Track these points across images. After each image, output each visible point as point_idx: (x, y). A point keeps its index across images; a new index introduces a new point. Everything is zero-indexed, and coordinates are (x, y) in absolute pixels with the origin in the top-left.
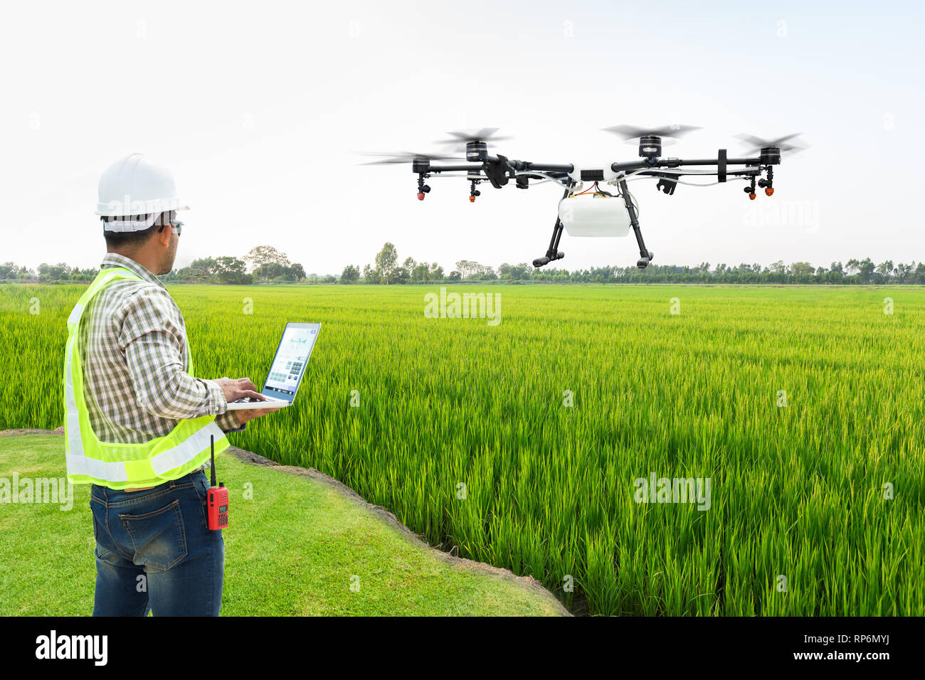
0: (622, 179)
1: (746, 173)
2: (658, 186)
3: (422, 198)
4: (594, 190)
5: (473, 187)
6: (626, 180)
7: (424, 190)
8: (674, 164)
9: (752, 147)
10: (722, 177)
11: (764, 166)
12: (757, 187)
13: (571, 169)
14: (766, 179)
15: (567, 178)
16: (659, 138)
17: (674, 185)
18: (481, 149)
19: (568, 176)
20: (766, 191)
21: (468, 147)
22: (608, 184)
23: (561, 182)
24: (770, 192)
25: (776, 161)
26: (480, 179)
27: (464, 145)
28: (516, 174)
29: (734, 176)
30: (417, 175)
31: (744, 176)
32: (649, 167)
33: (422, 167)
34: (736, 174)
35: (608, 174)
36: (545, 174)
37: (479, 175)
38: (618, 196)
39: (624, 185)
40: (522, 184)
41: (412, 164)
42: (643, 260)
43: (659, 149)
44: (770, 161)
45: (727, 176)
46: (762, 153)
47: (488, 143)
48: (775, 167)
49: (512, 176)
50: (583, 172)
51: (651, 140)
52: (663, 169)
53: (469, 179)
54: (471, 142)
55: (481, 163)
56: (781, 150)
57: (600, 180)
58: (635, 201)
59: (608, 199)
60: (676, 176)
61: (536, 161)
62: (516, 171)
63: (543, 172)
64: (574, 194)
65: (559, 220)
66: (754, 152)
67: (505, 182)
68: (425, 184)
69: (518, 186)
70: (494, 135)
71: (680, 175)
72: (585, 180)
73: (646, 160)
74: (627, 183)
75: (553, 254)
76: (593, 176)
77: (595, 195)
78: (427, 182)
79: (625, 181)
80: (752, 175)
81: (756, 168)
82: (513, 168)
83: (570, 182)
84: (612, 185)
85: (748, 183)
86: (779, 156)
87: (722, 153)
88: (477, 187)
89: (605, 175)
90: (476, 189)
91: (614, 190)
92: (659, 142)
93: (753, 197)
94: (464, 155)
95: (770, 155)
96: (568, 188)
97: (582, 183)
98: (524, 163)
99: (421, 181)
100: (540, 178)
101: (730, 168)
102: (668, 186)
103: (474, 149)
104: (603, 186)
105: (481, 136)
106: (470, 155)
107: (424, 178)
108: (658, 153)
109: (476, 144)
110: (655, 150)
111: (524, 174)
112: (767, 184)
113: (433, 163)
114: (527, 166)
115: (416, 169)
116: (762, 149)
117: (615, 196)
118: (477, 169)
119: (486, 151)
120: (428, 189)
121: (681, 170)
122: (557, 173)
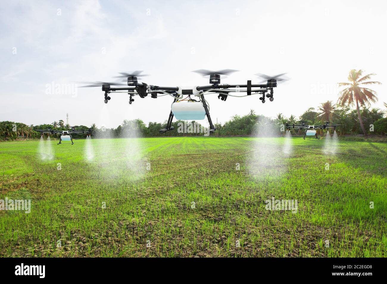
0: (202, 94)
2: (219, 97)
3: (106, 102)
4: (188, 99)
5: (131, 97)
6: (204, 94)
7: (107, 98)
8: (226, 87)
9: (263, 79)
10: (249, 93)
11: (269, 88)
12: (266, 97)
13: (177, 89)
14: (270, 94)
15: (175, 93)
16: (219, 75)
17: (226, 97)
18: (135, 80)
19: (176, 92)
20: (270, 99)
21: (128, 79)
22: (195, 96)
23: (173, 95)
24: (272, 100)
25: (275, 85)
26: (134, 94)
27: (127, 78)
28: (151, 92)
29: (255, 93)
30: (104, 92)
31: (260, 92)
32: (214, 88)
33: (107, 88)
34: (256, 91)
36: (165, 91)
37: (134, 92)
38: (199, 101)
39: (202, 97)
40: (154, 96)
41: (102, 87)
42: (212, 130)
43: (219, 80)
44: (272, 86)
45: (252, 92)
46: (268, 82)
47: (138, 78)
48: (274, 88)
49: (149, 92)
50: (183, 91)
51: (215, 76)
52: (221, 89)
53: (129, 94)
54: (130, 77)
55: (135, 87)
56: (277, 81)
57: (191, 94)
58: (208, 103)
59: (194, 103)
61: (160, 86)
63: (164, 90)
64: (179, 100)
65: (171, 112)
66: (265, 81)
67: (146, 95)
68: (108, 96)
69: (152, 97)
70: (141, 74)
71: (229, 92)
72: (184, 94)
73: (213, 85)
74: (204, 96)
75: (169, 128)
76: (188, 92)
77: (188, 101)
78: (109, 95)
80: (263, 92)
81: (265, 89)
82: (150, 89)
83: (177, 95)
84: (197, 96)
85: (261, 96)
86: (276, 83)
87: (249, 82)
88: (133, 97)
89: (194, 92)
90: (132, 98)
91: (198, 99)
92: (219, 77)
93: (263, 102)
94: (126, 83)
95: (272, 83)
96: (176, 98)
97: (182, 96)
98: (155, 86)
99: (106, 95)
100: (163, 93)
101: (253, 89)
102: (224, 97)
103: (131, 80)
105: (135, 74)
106: (129, 83)
107: (107, 93)
108: (219, 82)
109: (132, 78)
110: (217, 81)
111: (156, 91)
112: (271, 96)
113: (112, 87)
114: (156, 88)
115: (104, 89)
116: (268, 80)
117: (198, 101)
118: (133, 89)
119: (137, 81)
120: (109, 98)
121: (229, 90)
122: (171, 91)
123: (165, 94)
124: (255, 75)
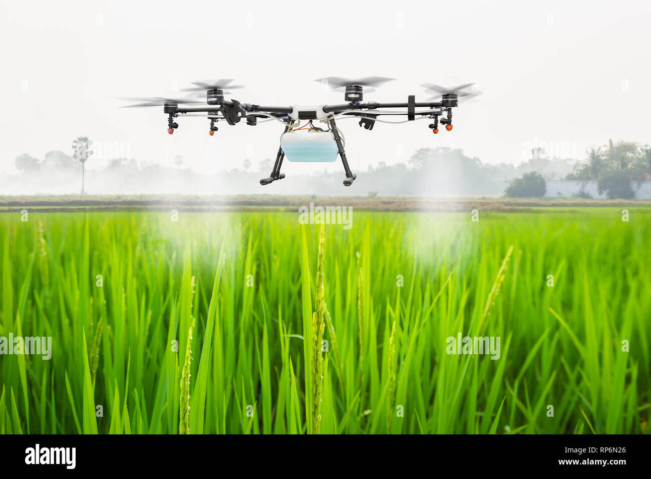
0: (332, 118)
1: (430, 113)
2: (360, 123)
3: (171, 133)
4: (309, 126)
5: (212, 124)
6: (335, 119)
7: (173, 126)
8: (373, 107)
9: (436, 94)
10: (411, 117)
11: (445, 108)
12: (439, 124)
13: (291, 111)
14: (447, 118)
15: (287, 117)
16: (361, 87)
17: (372, 123)
18: (218, 95)
19: (288, 115)
20: (446, 127)
21: (208, 94)
22: (320, 122)
23: (283, 120)
24: (449, 128)
25: (454, 104)
26: (218, 118)
27: (205, 92)
28: (246, 114)
29: (421, 116)
31: (429, 116)
32: (353, 109)
33: (172, 109)
34: (423, 114)
35: (320, 114)
36: (269, 114)
37: (217, 115)
38: (328, 131)
39: (333, 123)
40: (252, 121)
41: (164, 107)
42: (348, 179)
43: (361, 95)
44: (450, 104)
45: (415, 116)
46: (443, 98)
47: (224, 91)
48: (453, 109)
49: (243, 116)
50: (300, 113)
51: (354, 88)
52: (364, 111)
53: (209, 118)
54: (210, 90)
55: (218, 106)
56: (458, 96)
57: (314, 119)
58: (342, 134)
59: (320, 133)
60: (375, 116)
61: (262, 105)
62: (246, 112)
63: (268, 112)
64: (293, 129)
65: (281, 149)
66: (437, 97)
67: (238, 120)
68: (173, 122)
69: (248, 124)
70: (230, 84)
71: (378, 115)
72: (301, 119)
73: (350, 104)
74: (335, 121)
75: (276, 175)
76: (309, 115)
77: (309, 130)
78: (175, 120)
79: (333, 119)
80: (436, 115)
81: (439, 110)
82: (244, 110)
83: (290, 121)
84: (323, 123)
85: (432, 121)
86: (457, 101)
87: (411, 98)
88: (216, 124)
89: (318, 115)
90: (214, 126)
92: (361, 90)
93: (436, 131)
94: (205, 100)
95: (449, 100)
96: (288, 125)
97: (299, 121)
98: (253, 106)
99: (170, 120)
100: (266, 117)
101: (417, 110)
102: (369, 124)
103: (213, 95)
104: (316, 123)
105: (219, 85)
106: (210, 100)
107: (173, 117)
108: (360, 98)
110: (358, 96)
111: (253, 114)
112: (448, 122)
113: (180, 106)
114: (255, 108)
115: (167, 110)
116: (443, 95)
117: (326, 131)
118: (216, 111)
119: (223, 97)
120: (176, 126)
121: (378, 111)
122: (279, 113)
123: (271, 118)
124: (421, 86)
